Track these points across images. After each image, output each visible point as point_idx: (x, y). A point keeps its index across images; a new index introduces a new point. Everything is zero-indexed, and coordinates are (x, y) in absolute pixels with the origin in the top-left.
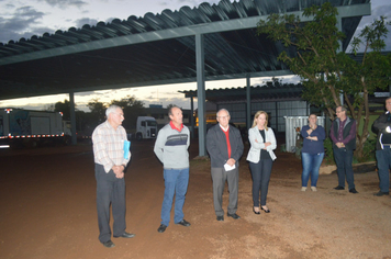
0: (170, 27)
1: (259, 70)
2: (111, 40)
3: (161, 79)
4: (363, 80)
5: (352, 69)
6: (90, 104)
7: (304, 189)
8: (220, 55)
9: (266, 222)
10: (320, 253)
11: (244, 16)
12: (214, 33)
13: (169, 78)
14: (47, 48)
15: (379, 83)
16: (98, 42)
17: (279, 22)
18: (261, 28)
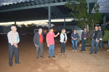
0: (41, 4)
1: (68, 17)
2: (25, 7)
3: (40, 18)
4: (92, 21)
5: (90, 18)
6: (21, 25)
7: (73, 50)
8: (57, 12)
9: (58, 60)
10: (67, 69)
11: (62, 2)
12: (54, 6)
13: (43, 18)
14: (7, 9)
15: (97, 22)
16: (21, 8)
17: (70, 4)
18: (65, 5)
